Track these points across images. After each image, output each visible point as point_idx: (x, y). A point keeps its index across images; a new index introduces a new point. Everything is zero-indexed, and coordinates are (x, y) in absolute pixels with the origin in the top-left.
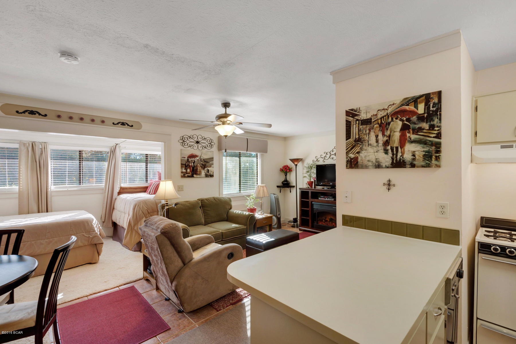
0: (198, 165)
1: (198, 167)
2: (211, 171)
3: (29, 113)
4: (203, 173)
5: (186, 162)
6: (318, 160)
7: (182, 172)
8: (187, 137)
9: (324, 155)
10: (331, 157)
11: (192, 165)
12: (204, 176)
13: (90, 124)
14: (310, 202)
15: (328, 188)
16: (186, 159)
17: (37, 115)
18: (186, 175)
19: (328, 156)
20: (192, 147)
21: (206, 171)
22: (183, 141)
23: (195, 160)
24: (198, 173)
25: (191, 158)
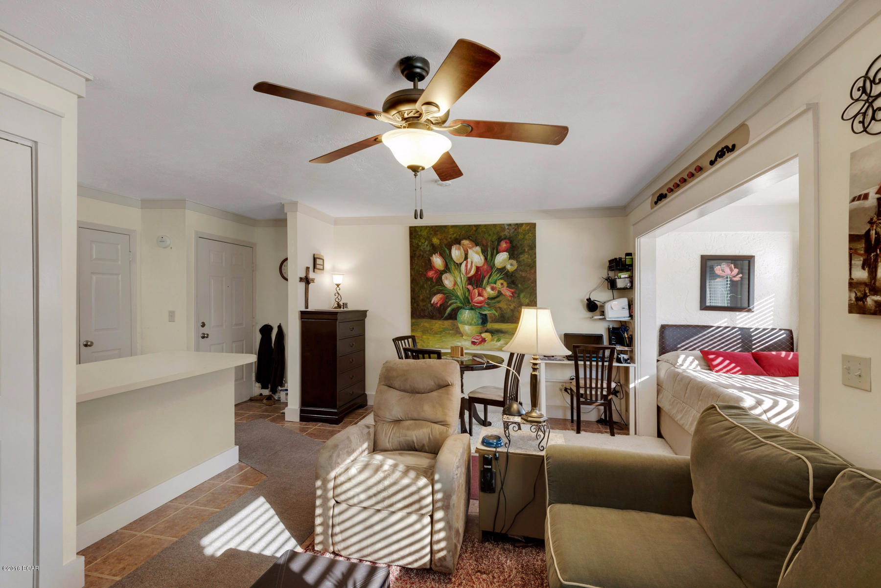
22: (866, 100)
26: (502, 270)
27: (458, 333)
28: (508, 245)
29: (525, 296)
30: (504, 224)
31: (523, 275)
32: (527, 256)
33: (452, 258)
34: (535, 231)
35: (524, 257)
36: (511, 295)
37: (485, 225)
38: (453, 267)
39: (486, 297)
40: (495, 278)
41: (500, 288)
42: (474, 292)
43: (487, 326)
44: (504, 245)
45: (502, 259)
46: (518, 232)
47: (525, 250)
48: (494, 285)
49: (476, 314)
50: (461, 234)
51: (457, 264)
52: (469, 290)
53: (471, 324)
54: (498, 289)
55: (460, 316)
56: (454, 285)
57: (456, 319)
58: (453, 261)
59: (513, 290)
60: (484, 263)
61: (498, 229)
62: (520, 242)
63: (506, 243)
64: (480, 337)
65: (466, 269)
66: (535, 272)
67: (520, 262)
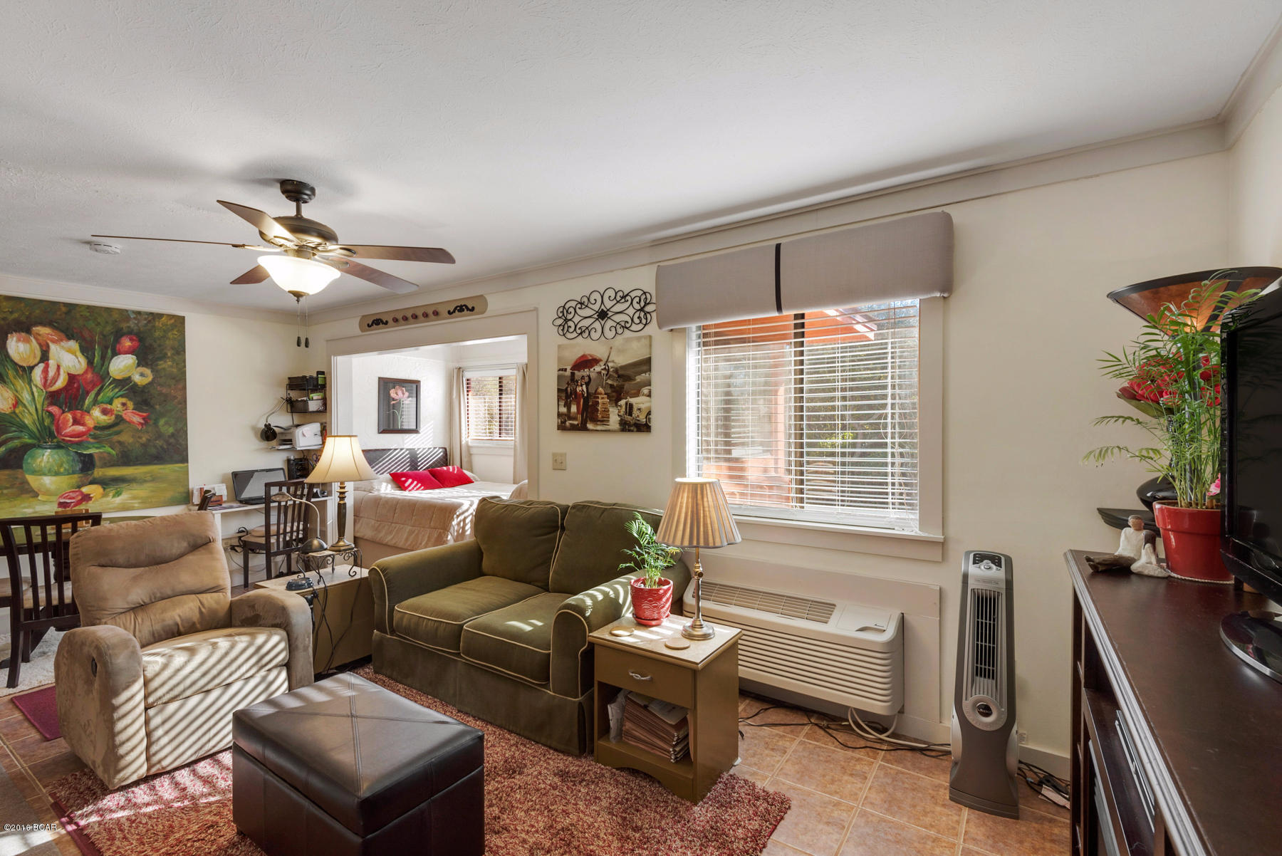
0: (601, 390)
1: (600, 397)
2: (639, 409)
4: (614, 419)
5: (568, 384)
8: (573, 304)
11: (583, 391)
12: (617, 426)
16: (568, 373)
18: (568, 423)
20: (585, 335)
21: (623, 409)
22: (564, 319)
23: (593, 375)
24: (600, 416)
25: (579, 371)
26: (124, 383)
27: (27, 491)
28: (136, 343)
29: (166, 423)
30: (127, 311)
31: (164, 391)
32: (170, 363)
33: (7, 356)
34: (184, 328)
35: (166, 365)
36: (142, 421)
37: (89, 307)
38: (11, 373)
39: (92, 426)
40: (111, 394)
41: (119, 411)
42: (64, 418)
43: (93, 473)
44: (127, 343)
45: (122, 365)
46: (154, 326)
47: (167, 354)
48: (109, 407)
49: (69, 455)
50: (30, 314)
51: (21, 367)
52: (51, 414)
53: (57, 474)
54: (115, 412)
55: (29, 461)
56: (15, 406)
57: (21, 467)
58: (12, 361)
59: (144, 414)
60: (87, 370)
61: (116, 316)
62: (158, 342)
63: (131, 340)
64: (77, 493)
65: (46, 379)
66: (185, 388)
67: (157, 371)
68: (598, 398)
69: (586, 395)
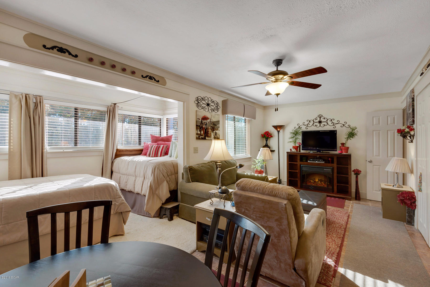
0: (209, 127)
1: (209, 129)
2: (218, 134)
3: (58, 50)
4: (212, 136)
5: (200, 124)
6: (300, 127)
7: (197, 134)
8: (201, 98)
9: (306, 123)
10: (314, 125)
12: (213, 139)
13: (121, 73)
14: (299, 165)
15: (313, 152)
16: (200, 120)
17: (67, 54)
18: (201, 137)
19: (311, 123)
20: (204, 109)
21: (215, 134)
22: (198, 101)
23: (207, 123)
24: (209, 135)
25: (204, 120)
68: (209, 130)
69: (205, 128)
